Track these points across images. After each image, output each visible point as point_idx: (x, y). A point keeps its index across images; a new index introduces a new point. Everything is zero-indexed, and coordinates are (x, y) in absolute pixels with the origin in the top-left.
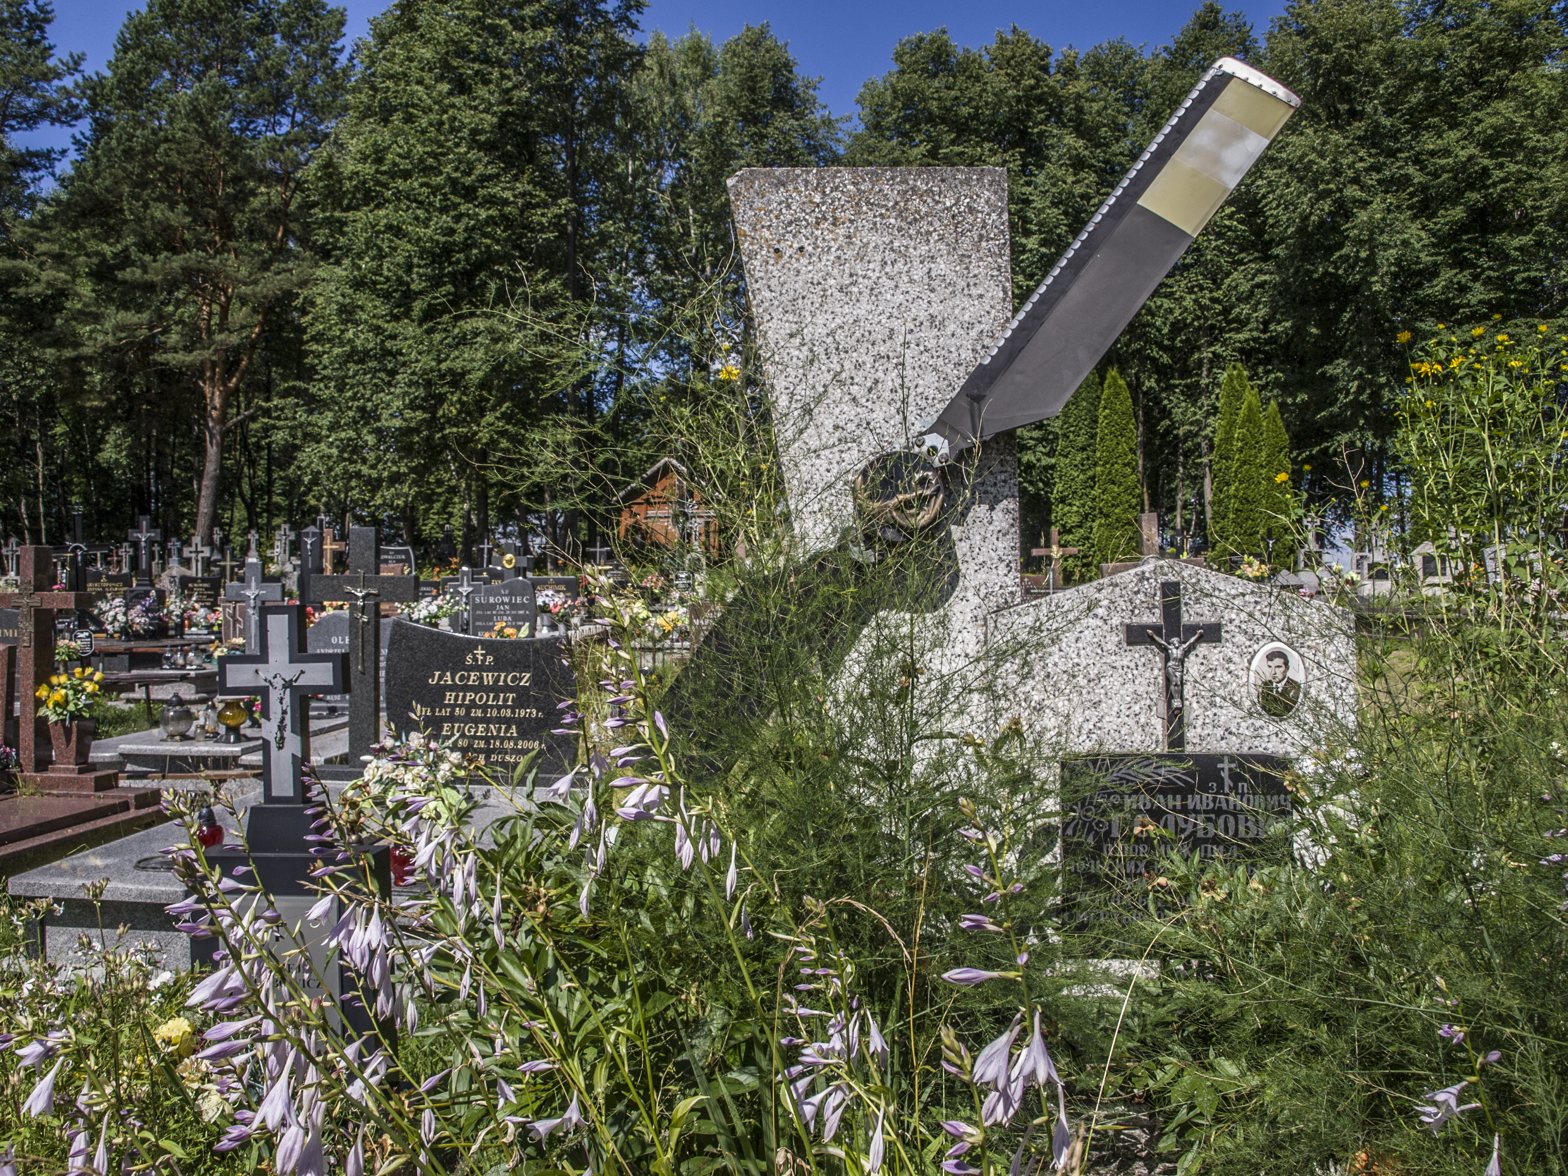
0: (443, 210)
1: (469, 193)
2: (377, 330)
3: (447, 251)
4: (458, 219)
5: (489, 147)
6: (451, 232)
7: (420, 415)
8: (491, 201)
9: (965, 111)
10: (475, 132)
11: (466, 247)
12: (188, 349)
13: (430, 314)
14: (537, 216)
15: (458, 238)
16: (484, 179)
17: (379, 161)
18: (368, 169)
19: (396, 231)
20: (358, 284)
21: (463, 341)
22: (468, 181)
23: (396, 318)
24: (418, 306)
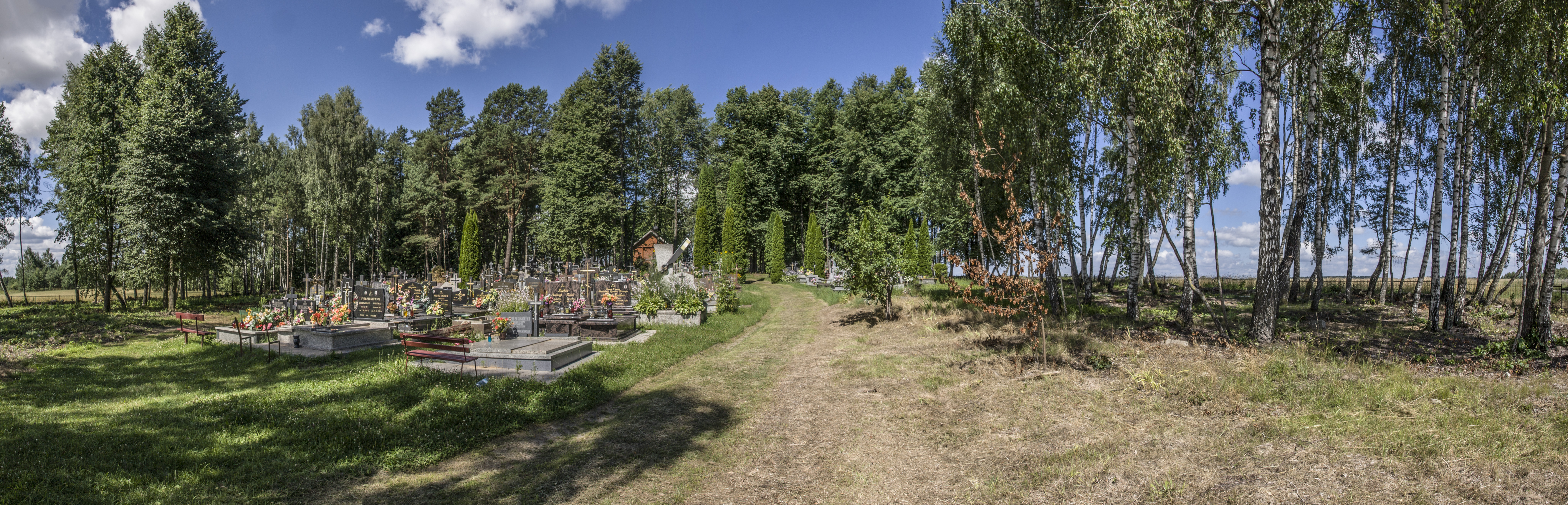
0: (585, 163)
1: (592, 159)
2: (564, 200)
3: (586, 176)
4: (589, 166)
5: (598, 144)
6: (587, 171)
7: (577, 226)
8: (599, 161)
9: (749, 116)
10: (594, 139)
11: (591, 175)
12: (505, 204)
13: (581, 195)
14: (612, 165)
15: (590, 172)
16: (597, 154)
17: (565, 147)
18: (561, 150)
19: (571, 170)
20: (559, 185)
21: (591, 203)
22: (592, 155)
23: (570, 196)
24: (578, 193)
